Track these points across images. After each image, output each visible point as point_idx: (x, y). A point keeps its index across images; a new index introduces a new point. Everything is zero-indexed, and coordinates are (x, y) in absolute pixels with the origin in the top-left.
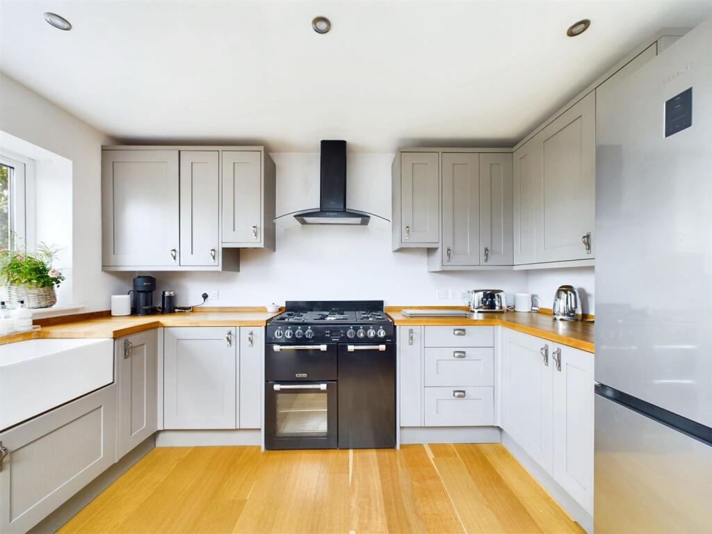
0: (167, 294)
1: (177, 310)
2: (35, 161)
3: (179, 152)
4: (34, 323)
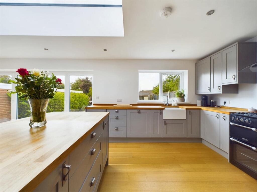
0: (211, 101)
2: (183, 72)
3: (210, 57)
4: (178, 105)
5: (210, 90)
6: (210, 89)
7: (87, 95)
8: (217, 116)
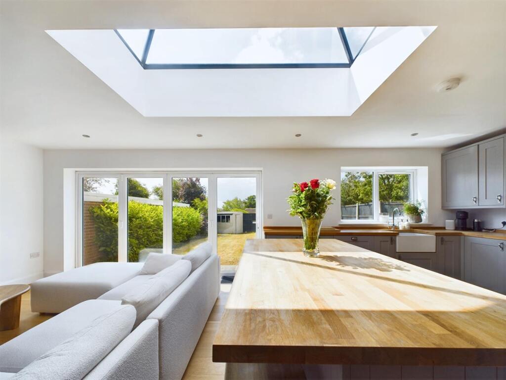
0: (476, 221)
1: (484, 230)
2: (416, 170)
3: (478, 145)
4: (411, 227)
5: (477, 202)
6: (477, 200)
7: (198, 211)
8: (502, 245)
